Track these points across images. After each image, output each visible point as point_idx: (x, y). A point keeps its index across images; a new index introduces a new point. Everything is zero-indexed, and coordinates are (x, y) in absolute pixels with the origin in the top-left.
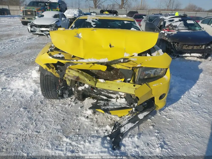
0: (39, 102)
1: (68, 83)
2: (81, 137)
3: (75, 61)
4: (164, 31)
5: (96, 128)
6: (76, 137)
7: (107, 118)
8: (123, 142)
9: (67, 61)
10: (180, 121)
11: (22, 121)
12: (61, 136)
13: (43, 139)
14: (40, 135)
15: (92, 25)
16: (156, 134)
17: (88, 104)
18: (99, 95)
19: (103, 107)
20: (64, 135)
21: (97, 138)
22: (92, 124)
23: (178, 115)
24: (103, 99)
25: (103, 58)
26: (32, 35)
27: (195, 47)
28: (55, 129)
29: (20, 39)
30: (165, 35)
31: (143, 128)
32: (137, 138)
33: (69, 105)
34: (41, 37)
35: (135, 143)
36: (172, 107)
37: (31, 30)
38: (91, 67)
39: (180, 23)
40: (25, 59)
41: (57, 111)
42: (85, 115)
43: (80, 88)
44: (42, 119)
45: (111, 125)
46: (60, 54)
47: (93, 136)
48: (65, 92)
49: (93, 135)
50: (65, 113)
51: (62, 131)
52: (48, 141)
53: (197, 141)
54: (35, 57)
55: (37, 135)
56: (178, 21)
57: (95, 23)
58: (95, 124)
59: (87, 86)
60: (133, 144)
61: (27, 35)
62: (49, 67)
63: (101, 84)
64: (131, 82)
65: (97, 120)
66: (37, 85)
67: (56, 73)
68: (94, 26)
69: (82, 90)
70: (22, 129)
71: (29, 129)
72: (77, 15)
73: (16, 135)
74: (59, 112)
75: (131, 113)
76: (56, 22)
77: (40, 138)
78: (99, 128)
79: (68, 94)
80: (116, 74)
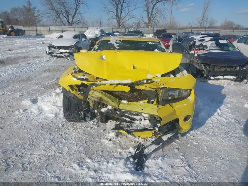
0: (61, 125)
1: (91, 104)
2: (104, 158)
3: (98, 82)
4: (194, 51)
5: (119, 150)
6: (98, 158)
7: (130, 141)
8: (147, 163)
9: (90, 83)
10: (208, 144)
11: (45, 142)
12: (84, 157)
13: (67, 160)
14: (63, 156)
15: (115, 46)
16: (181, 157)
17: (111, 127)
18: (122, 117)
19: (126, 128)
20: (86, 156)
21: (120, 160)
22: (115, 146)
23: (206, 139)
24: (126, 121)
25: (126, 79)
26: (51, 57)
27: (228, 69)
28: (77, 150)
29: (37, 62)
30: (195, 56)
31: (167, 151)
32: (161, 160)
33: (92, 128)
34: (60, 60)
35: (158, 164)
36: (199, 131)
37: (50, 51)
38: (114, 88)
39: (211, 42)
40: (44, 82)
41: (79, 134)
42: (108, 138)
43: (103, 110)
44: (64, 142)
45: (134, 148)
46: (84, 76)
47: (116, 158)
48: (87, 115)
49: (116, 156)
50: (87, 136)
51: (84, 152)
52: (71, 161)
53: (224, 164)
54: (54, 81)
55: (59, 156)
56: (209, 41)
57: (118, 45)
58: (118, 146)
59: (110, 107)
60: (157, 165)
61: (45, 57)
62: (72, 89)
63: (125, 105)
64: (155, 103)
65: (120, 143)
66: (58, 108)
67: (79, 95)
68: (117, 48)
69: (106, 111)
70: (45, 150)
71: (51, 150)
72: (99, 36)
73: (39, 156)
74: (82, 135)
75: (155, 135)
76: (76, 43)
77: (63, 159)
78: (122, 151)
79: (91, 117)
80: (140, 95)
